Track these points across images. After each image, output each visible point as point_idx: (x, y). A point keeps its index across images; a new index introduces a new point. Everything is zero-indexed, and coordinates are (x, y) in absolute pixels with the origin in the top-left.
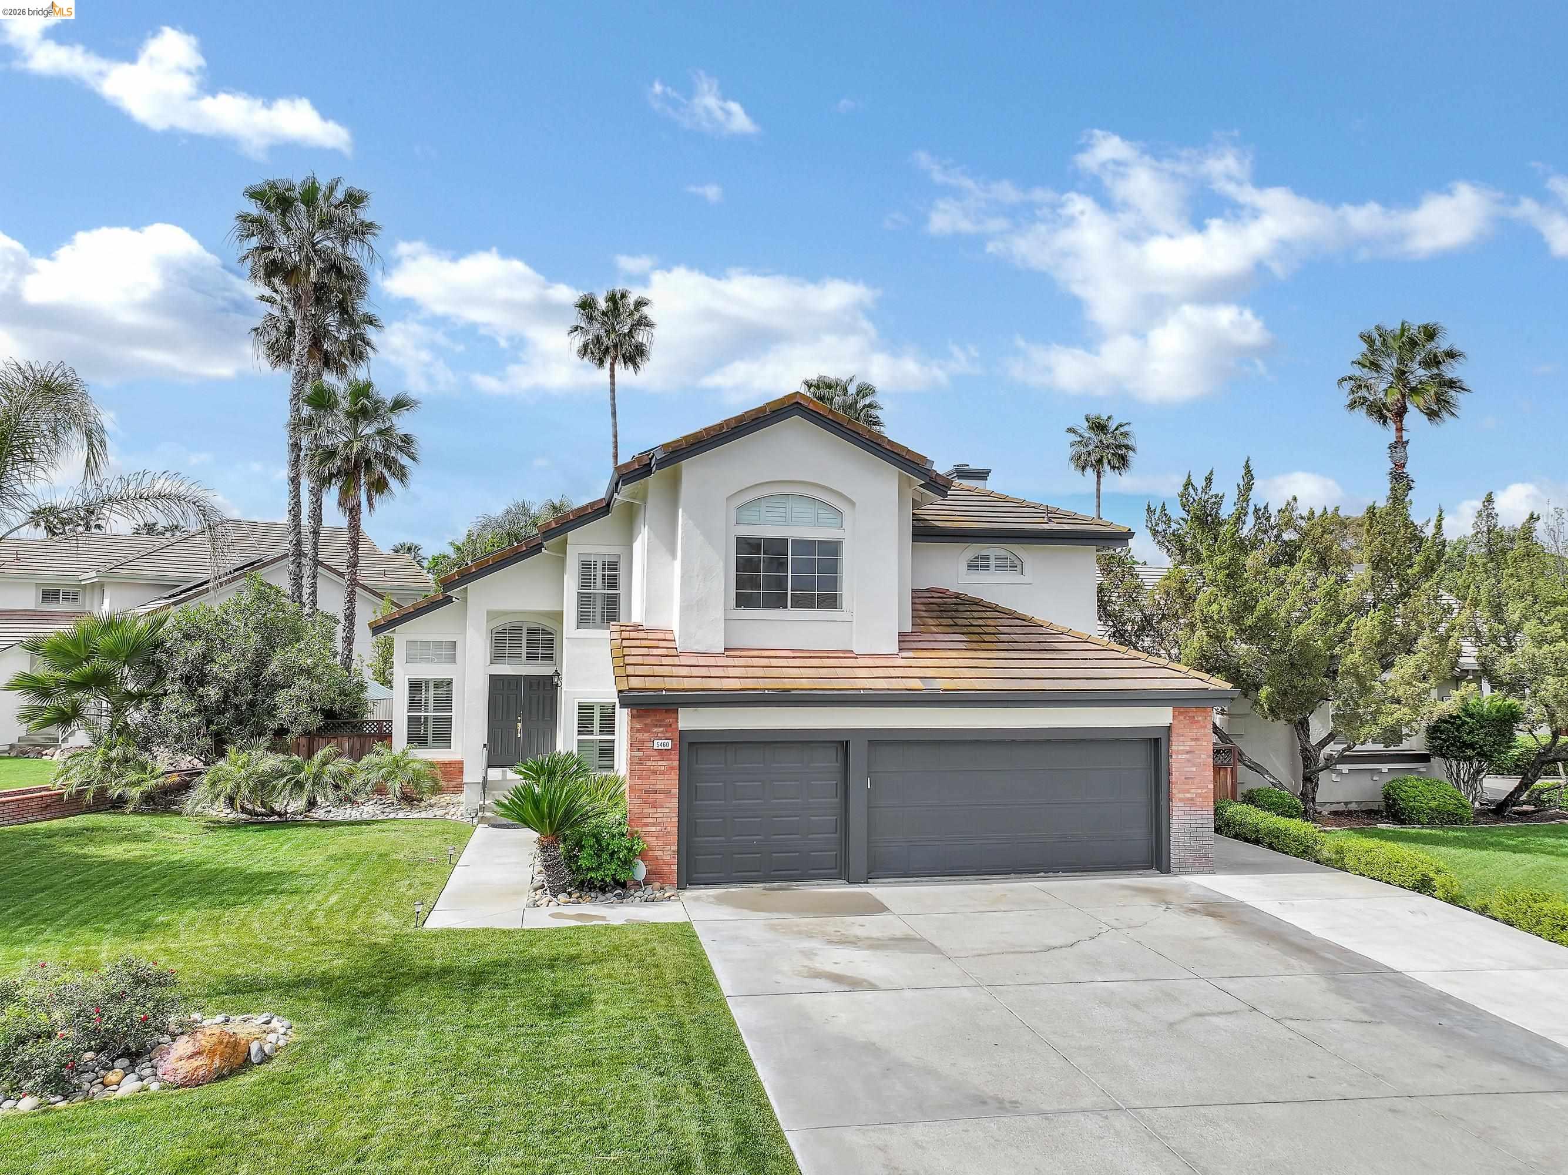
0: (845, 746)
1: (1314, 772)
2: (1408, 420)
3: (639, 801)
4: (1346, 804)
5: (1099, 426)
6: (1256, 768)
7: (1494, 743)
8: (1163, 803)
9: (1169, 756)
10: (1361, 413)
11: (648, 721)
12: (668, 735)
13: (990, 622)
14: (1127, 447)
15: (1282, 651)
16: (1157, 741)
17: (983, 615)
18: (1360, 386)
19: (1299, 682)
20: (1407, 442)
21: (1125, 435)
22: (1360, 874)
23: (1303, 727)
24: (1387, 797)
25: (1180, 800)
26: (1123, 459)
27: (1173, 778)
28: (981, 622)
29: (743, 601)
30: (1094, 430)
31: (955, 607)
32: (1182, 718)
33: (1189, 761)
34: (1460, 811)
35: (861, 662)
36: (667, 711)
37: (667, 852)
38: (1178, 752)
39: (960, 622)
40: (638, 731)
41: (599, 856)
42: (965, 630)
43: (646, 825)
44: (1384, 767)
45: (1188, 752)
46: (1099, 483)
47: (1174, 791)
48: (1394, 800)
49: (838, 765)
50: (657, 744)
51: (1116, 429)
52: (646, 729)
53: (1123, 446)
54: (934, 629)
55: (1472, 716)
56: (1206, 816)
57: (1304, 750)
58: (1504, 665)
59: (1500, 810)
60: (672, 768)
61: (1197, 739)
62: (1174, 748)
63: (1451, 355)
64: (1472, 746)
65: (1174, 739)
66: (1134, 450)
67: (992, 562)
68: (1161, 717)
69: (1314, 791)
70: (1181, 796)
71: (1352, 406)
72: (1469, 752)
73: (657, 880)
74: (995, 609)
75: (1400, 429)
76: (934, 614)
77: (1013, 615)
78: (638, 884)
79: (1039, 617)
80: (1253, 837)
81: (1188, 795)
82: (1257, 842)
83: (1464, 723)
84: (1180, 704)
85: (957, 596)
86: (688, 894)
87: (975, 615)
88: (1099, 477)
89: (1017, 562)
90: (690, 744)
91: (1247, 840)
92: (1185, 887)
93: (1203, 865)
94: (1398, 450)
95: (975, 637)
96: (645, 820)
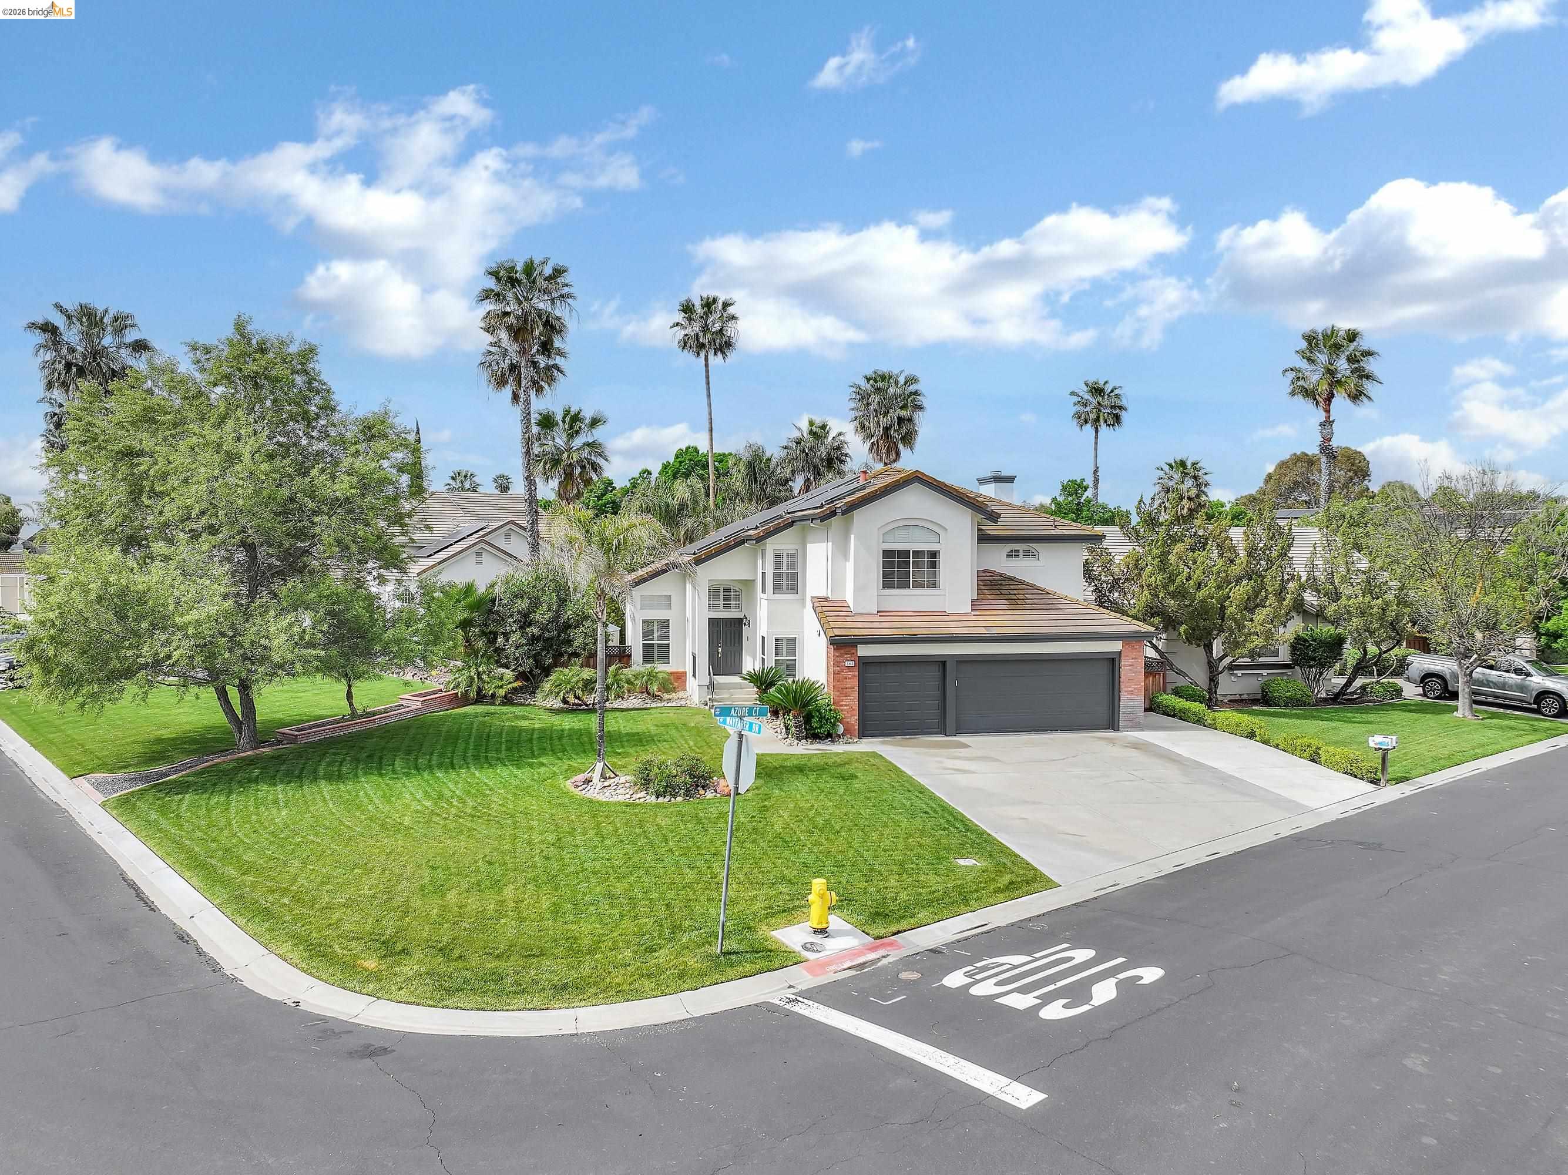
0: (944, 663)
1: (1215, 676)
2: (1335, 402)
3: (838, 693)
4: (1240, 695)
5: (1097, 390)
6: (1180, 673)
7: (1327, 657)
8: (1116, 693)
9: (1120, 668)
10: (1299, 399)
11: (842, 651)
12: (853, 659)
13: (1021, 592)
14: (1120, 408)
15: (1191, 605)
16: (1113, 659)
17: (1016, 587)
18: (1299, 378)
19: (1202, 623)
20: (1333, 421)
21: (1118, 396)
22: (1224, 731)
23: (1209, 648)
24: (1263, 690)
25: (1126, 692)
26: (1117, 419)
27: (1122, 680)
28: (1015, 592)
29: (887, 585)
30: (1092, 393)
31: (1000, 582)
32: (1127, 647)
33: (1131, 670)
34: (1304, 699)
35: (951, 618)
36: (852, 646)
37: (854, 720)
38: (1125, 666)
39: (1003, 592)
40: (837, 656)
41: (821, 722)
42: (1007, 597)
43: (842, 706)
44: (1265, 672)
45: (1130, 665)
46: (1096, 437)
47: (1122, 687)
48: (1267, 692)
49: (940, 673)
50: (847, 664)
51: (1112, 391)
52: (841, 656)
53: (1118, 407)
54: (989, 597)
55: (1314, 641)
56: (1140, 701)
57: (1209, 662)
58: (1331, 609)
59: (1337, 698)
60: (854, 676)
61: (1135, 658)
62: (1122, 663)
63: (1369, 353)
64: (1314, 659)
65: (1122, 658)
66: (1126, 410)
67: (1021, 553)
68: (1117, 646)
69: (1216, 688)
70: (1126, 689)
71: (1293, 394)
72: (1312, 663)
73: (848, 733)
74: (1023, 583)
75: (1328, 411)
76: (988, 587)
77: (1033, 587)
78: (839, 736)
79: (1048, 588)
80: (1170, 713)
81: (1130, 689)
82: (1174, 716)
83: (1311, 645)
84: (1124, 639)
85: (1001, 575)
86: (864, 740)
87: (1012, 587)
88: (1097, 432)
89: (1036, 553)
90: (863, 663)
91: (1168, 715)
92: (1125, 737)
93: (1138, 727)
94: (1326, 427)
95: (1013, 602)
96: (841, 703)
